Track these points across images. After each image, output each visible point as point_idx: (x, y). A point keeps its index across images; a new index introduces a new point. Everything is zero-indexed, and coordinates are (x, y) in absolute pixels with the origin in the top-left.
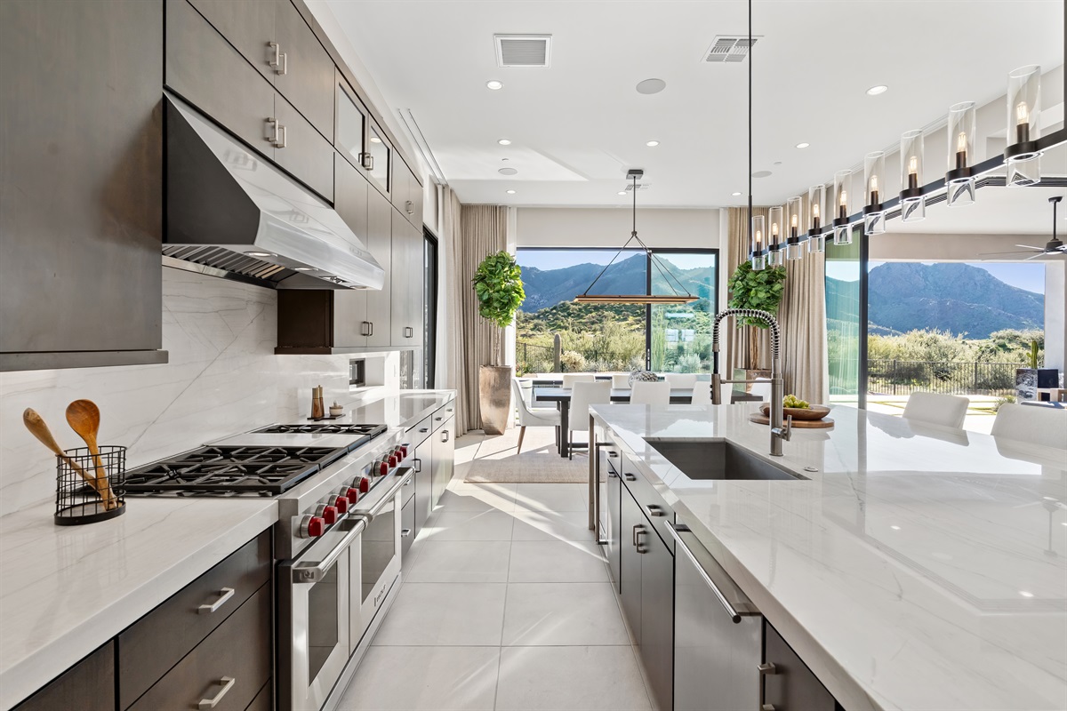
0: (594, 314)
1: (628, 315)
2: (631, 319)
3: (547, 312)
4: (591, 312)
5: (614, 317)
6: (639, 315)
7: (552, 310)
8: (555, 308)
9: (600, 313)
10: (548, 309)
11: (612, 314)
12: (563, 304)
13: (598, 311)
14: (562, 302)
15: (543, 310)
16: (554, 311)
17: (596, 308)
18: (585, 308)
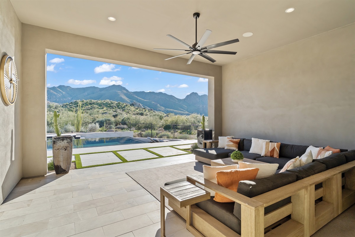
0: (89, 106)
1: (104, 107)
2: (105, 108)
3: (67, 105)
4: (88, 105)
5: (98, 107)
6: (109, 107)
7: (70, 104)
8: (71, 103)
9: (92, 106)
10: (68, 103)
11: (97, 106)
12: (76, 102)
13: (91, 105)
14: (75, 100)
15: (65, 104)
16: (71, 104)
17: (90, 104)
18: (86, 103)
